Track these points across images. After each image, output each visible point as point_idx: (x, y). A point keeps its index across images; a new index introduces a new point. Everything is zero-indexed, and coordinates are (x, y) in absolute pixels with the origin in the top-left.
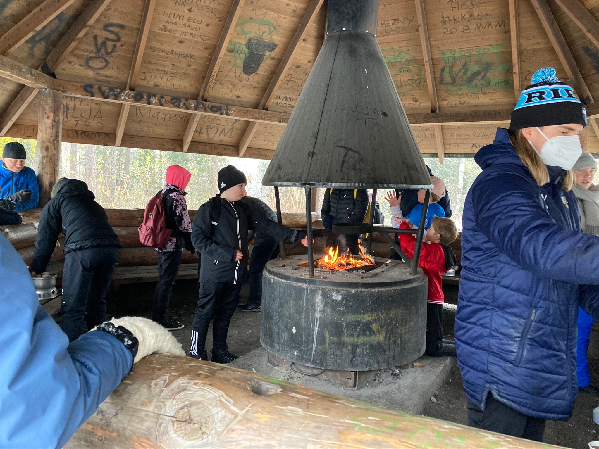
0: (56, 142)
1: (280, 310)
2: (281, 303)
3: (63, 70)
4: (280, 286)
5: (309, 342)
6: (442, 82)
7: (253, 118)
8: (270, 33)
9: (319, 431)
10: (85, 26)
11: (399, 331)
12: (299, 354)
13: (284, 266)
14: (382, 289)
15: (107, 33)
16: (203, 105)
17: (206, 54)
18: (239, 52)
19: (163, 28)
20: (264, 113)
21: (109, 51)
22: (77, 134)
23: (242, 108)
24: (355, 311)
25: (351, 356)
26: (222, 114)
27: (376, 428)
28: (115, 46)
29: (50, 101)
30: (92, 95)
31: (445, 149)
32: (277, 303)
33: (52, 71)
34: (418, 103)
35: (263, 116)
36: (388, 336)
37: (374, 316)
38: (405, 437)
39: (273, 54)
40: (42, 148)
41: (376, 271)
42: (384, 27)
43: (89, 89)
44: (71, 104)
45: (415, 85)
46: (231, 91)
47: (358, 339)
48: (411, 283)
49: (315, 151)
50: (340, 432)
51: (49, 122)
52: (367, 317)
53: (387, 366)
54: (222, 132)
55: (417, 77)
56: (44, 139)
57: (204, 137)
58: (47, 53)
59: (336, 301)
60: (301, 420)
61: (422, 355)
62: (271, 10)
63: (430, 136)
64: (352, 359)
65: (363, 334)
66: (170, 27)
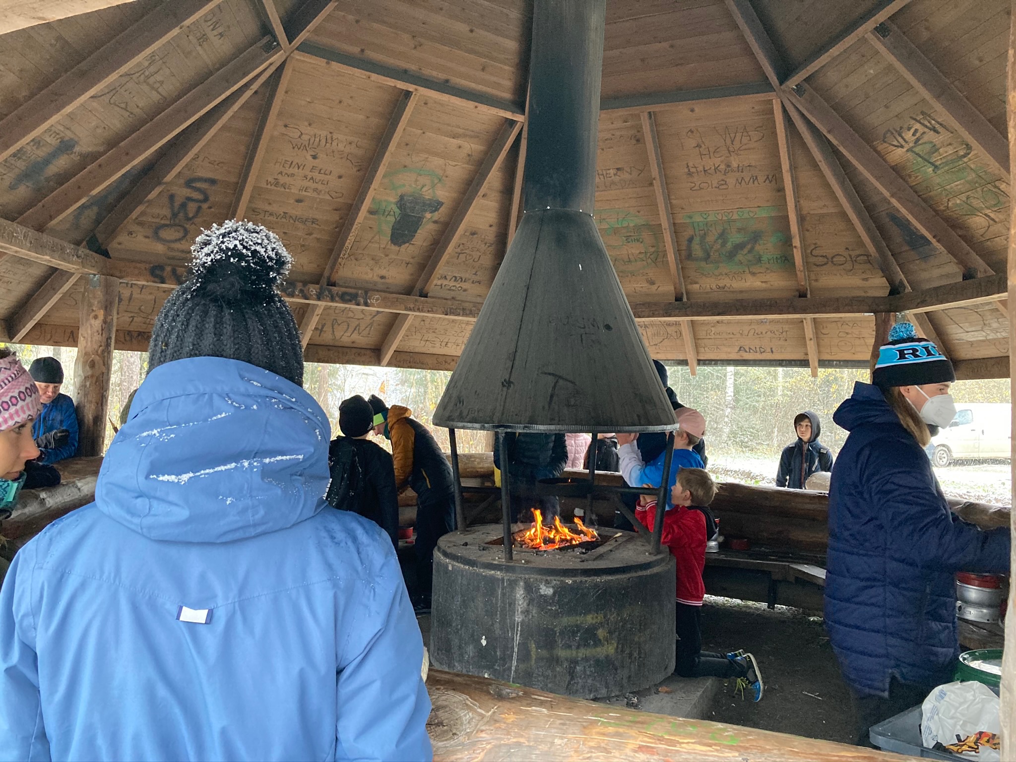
0: (106, 354)
1: (462, 612)
2: (464, 601)
3: (120, 244)
4: (462, 576)
5: (506, 658)
6: (689, 257)
7: (406, 309)
8: (433, 186)
9: (565, 727)
10: (159, 183)
11: (636, 639)
12: (491, 676)
13: (466, 544)
14: (610, 578)
15: (189, 190)
16: (330, 291)
17: (336, 217)
18: (386, 214)
19: (273, 181)
20: (422, 302)
21: (191, 215)
22: (131, 337)
23: (388, 295)
24: (572, 611)
25: (568, 678)
26: (358, 304)
27: (617, 722)
28: (200, 208)
29: (99, 294)
30: (163, 282)
31: (698, 353)
32: (458, 599)
33: (103, 247)
34: (654, 287)
35: (421, 307)
36: (620, 646)
37: (600, 618)
38: (644, 728)
39: (436, 216)
40: (85, 363)
41: (601, 550)
42: (602, 179)
43: (158, 272)
44: (126, 293)
45: (649, 261)
46: (372, 270)
47: (577, 652)
48: (651, 568)
49: (512, 380)
50: (585, 727)
51: (97, 324)
52: (590, 619)
53: (620, 691)
54: (355, 329)
55: (652, 250)
56: (89, 350)
57: (327, 337)
58: (98, 222)
59: (545, 596)
60: (547, 719)
61: (670, 674)
62: (436, 154)
63: (674, 334)
64: (569, 683)
65: (585, 645)
66: (282, 179)
